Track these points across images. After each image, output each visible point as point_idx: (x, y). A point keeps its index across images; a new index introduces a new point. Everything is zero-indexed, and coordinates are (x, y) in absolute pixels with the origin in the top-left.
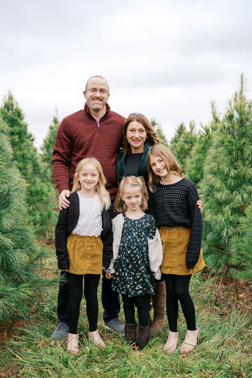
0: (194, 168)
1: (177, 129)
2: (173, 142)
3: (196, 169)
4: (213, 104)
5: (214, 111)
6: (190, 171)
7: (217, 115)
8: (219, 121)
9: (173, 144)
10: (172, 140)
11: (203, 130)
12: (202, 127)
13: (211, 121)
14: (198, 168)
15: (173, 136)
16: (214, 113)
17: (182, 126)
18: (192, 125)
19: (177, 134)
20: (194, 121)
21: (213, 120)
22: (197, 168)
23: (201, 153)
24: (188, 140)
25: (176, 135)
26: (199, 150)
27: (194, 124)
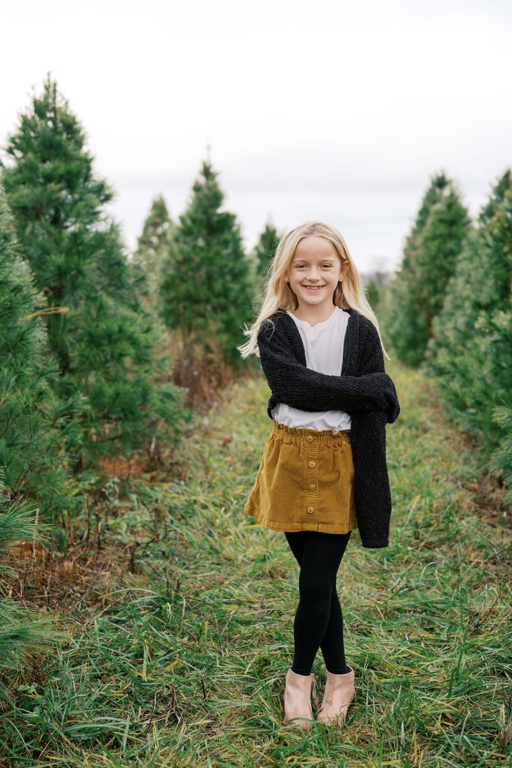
1: (496, 183)
2: (486, 218)
9: (485, 222)
10: (482, 212)
15: (485, 202)
19: (494, 197)
25: (491, 200)
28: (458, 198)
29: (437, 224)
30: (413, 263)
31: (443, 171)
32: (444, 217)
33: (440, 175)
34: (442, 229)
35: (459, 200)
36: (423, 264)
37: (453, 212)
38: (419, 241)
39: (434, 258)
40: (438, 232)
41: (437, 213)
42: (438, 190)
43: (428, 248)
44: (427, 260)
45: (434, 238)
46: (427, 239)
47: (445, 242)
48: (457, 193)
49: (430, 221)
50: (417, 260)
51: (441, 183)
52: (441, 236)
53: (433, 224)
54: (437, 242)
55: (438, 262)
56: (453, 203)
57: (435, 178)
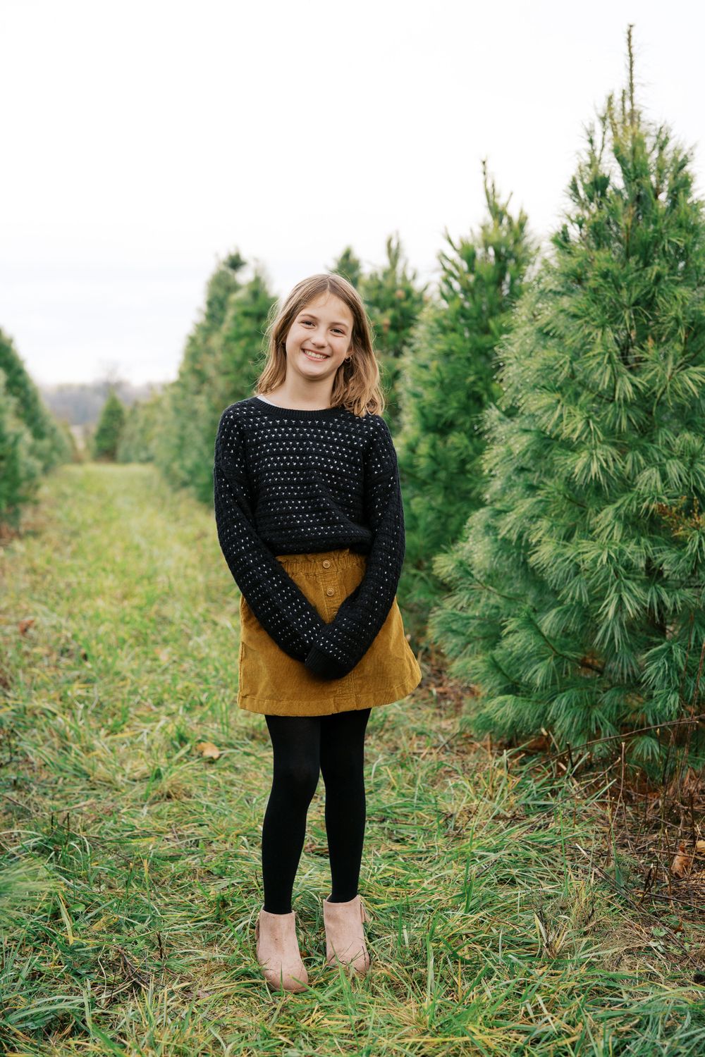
0: (433, 384)
1: (333, 265)
3: (438, 385)
4: (484, 163)
5: (489, 186)
6: (416, 395)
7: (501, 202)
8: (510, 219)
11: (453, 255)
12: (450, 242)
13: (481, 222)
14: (447, 381)
16: (490, 191)
17: (347, 255)
18: (394, 245)
20: (397, 233)
21: (485, 219)
22: (442, 382)
23: (454, 330)
24: (383, 296)
26: (446, 323)
27: (398, 244)
28: (264, 285)
29: (241, 319)
30: (211, 372)
31: (237, 248)
32: (250, 309)
33: (233, 253)
34: (248, 325)
35: (267, 287)
36: (226, 373)
37: (260, 302)
38: (216, 341)
39: (240, 365)
40: (242, 330)
41: (240, 303)
42: (230, 272)
43: (230, 351)
44: (232, 367)
45: (238, 337)
46: (228, 339)
47: (252, 343)
48: (263, 278)
49: (231, 313)
50: (217, 367)
51: (236, 263)
52: (247, 334)
53: (235, 318)
54: (243, 342)
55: (245, 369)
56: (257, 290)
57: (225, 255)
